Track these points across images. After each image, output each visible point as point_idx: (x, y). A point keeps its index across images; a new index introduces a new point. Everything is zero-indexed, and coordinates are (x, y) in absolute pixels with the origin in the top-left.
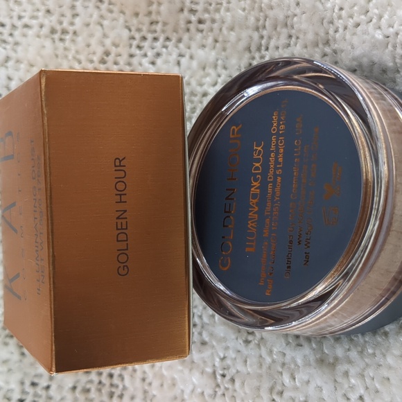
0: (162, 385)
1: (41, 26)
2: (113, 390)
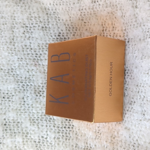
0: (81, 135)
1: (39, 26)
2: (67, 138)
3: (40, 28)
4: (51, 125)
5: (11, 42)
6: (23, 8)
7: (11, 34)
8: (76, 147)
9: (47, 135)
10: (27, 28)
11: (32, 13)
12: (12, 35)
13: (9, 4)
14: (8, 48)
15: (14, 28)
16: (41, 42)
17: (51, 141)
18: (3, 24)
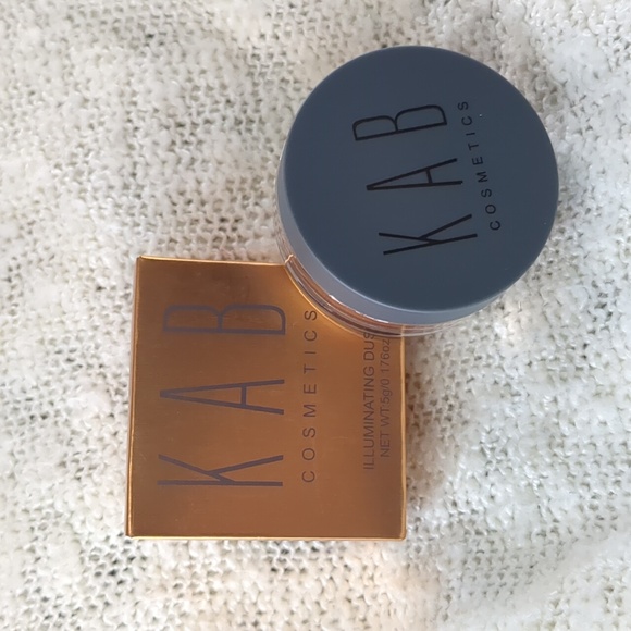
3: (229, 123)
5: (126, 187)
6: (162, 58)
7: (124, 156)
8: (416, 529)
10: (180, 130)
11: (195, 76)
12: (128, 159)
13: (106, 51)
14: (119, 206)
15: (135, 136)
16: (236, 176)
18: (91, 127)
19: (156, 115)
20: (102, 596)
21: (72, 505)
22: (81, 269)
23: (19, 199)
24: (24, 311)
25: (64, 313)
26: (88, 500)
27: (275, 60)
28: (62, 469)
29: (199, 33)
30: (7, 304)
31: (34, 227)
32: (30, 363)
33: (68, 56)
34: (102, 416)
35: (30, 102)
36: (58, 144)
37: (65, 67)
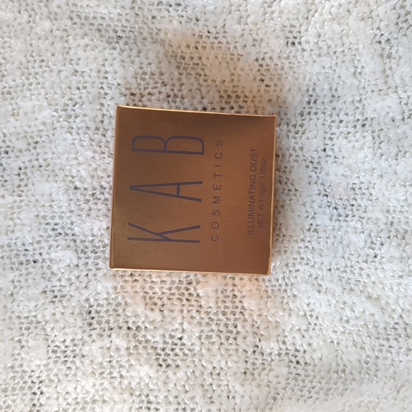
1: (160, 93)
2: (229, 334)
4: (190, 308)
5: (97, 129)
6: (125, 53)
7: (97, 110)
9: (183, 331)
10: (132, 97)
12: (99, 112)
13: (91, 42)
14: (93, 140)
15: (105, 98)
17: (192, 344)
18: (79, 89)
19: (119, 87)
20: (56, 375)
21: (48, 318)
22: (66, 176)
23: (30, 127)
24: (27, 196)
25: (53, 201)
26: (58, 316)
27: (194, 61)
28: (44, 295)
29: (150, 40)
30: (17, 190)
31: (38, 146)
32: (29, 229)
33: (67, 41)
34: (72, 265)
35: (41, 67)
36: (57, 96)
37: (65, 48)
